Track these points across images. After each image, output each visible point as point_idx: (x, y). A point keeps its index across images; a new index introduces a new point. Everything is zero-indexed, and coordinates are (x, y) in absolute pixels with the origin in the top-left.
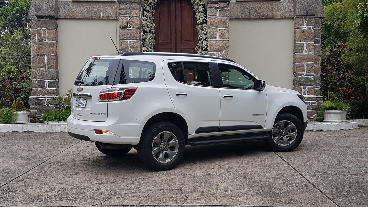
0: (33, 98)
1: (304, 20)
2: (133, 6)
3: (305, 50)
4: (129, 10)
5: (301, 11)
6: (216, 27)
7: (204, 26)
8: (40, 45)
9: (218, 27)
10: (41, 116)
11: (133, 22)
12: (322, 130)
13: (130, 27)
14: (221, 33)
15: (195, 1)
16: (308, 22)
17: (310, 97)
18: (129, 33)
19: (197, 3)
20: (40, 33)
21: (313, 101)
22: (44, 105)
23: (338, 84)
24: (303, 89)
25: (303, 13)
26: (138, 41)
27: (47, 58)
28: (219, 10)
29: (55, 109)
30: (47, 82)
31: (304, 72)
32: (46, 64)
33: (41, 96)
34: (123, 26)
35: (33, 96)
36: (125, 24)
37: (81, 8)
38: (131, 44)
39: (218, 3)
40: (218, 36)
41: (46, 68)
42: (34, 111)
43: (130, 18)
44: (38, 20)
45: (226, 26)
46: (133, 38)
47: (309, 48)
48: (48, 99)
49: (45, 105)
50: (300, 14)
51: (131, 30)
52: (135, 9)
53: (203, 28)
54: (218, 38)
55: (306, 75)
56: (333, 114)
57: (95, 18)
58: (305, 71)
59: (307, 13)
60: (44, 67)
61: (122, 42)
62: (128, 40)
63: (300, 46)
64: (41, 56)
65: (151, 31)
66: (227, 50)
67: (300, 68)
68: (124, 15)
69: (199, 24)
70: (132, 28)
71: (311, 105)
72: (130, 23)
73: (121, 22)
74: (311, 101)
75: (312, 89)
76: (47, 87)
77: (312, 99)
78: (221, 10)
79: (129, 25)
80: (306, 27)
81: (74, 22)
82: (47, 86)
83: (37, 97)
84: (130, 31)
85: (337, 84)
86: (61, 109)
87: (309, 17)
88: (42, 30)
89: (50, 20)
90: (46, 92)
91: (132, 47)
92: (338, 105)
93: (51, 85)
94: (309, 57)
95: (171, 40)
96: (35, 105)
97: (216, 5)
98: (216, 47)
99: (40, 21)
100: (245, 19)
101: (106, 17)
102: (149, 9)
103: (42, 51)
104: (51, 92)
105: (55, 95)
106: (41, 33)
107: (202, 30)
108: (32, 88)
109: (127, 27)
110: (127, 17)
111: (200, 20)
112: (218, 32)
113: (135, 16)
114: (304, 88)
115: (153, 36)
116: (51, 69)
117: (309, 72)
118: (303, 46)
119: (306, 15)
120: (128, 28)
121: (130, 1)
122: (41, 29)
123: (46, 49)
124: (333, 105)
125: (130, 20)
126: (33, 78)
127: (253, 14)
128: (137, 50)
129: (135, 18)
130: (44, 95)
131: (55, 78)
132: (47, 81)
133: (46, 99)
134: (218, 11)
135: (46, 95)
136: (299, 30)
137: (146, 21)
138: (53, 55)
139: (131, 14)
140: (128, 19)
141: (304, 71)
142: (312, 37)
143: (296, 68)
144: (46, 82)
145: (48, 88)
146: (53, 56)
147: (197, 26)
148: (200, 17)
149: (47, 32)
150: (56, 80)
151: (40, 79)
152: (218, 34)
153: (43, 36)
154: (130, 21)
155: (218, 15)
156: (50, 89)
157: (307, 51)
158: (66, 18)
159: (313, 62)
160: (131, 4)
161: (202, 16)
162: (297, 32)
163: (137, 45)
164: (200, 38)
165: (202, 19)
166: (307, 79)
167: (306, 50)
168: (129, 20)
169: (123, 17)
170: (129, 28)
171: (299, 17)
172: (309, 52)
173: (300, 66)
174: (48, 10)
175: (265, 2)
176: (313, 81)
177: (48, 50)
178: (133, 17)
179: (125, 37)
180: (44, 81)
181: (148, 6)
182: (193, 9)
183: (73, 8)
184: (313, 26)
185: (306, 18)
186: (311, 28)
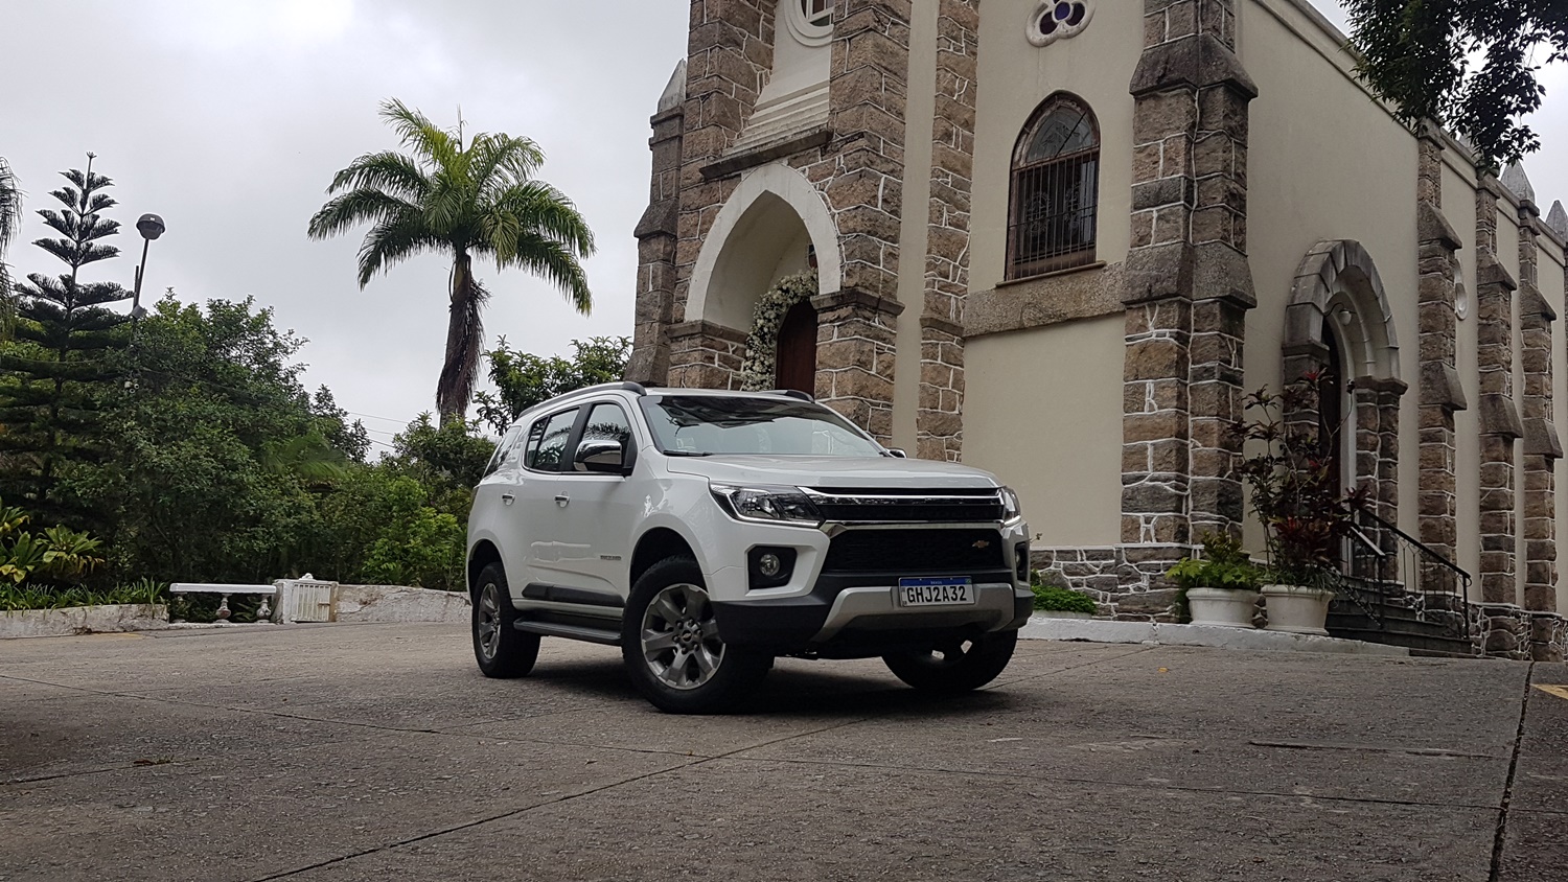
1: (1148, 313)
3: (1150, 404)
5: (1133, 289)
11: (688, 377)
16: (1158, 317)
17: (1161, 548)
21: (1171, 559)
24: (1143, 525)
31: (1147, 470)
47: (1162, 396)
50: (1130, 299)
55: (1151, 480)
56: (1202, 602)
59: (1150, 291)
63: (1135, 393)
67: (1135, 458)
71: (1162, 572)
74: (1166, 559)
77: (1165, 553)
80: (1152, 334)
87: (1161, 302)
94: (1159, 424)
97: (831, 316)
100: (1011, 330)
110: (680, 368)
114: (1148, 521)
118: (1143, 393)
119: (1151, 300)
127: (1028, 316)
136: (1132, 345)
141: (1145, 466)
142: (1167, 363)
157: (1156, 406)
159: (1172, 436)
162: (1131, 350)
166: (1155, 493)
169: (675, 369)
171: (1134, 306)
172: (1159, 408)
173: (1133, 453)
184: (1172, 328)
185: (1152, 307)
186: (1168, 334)
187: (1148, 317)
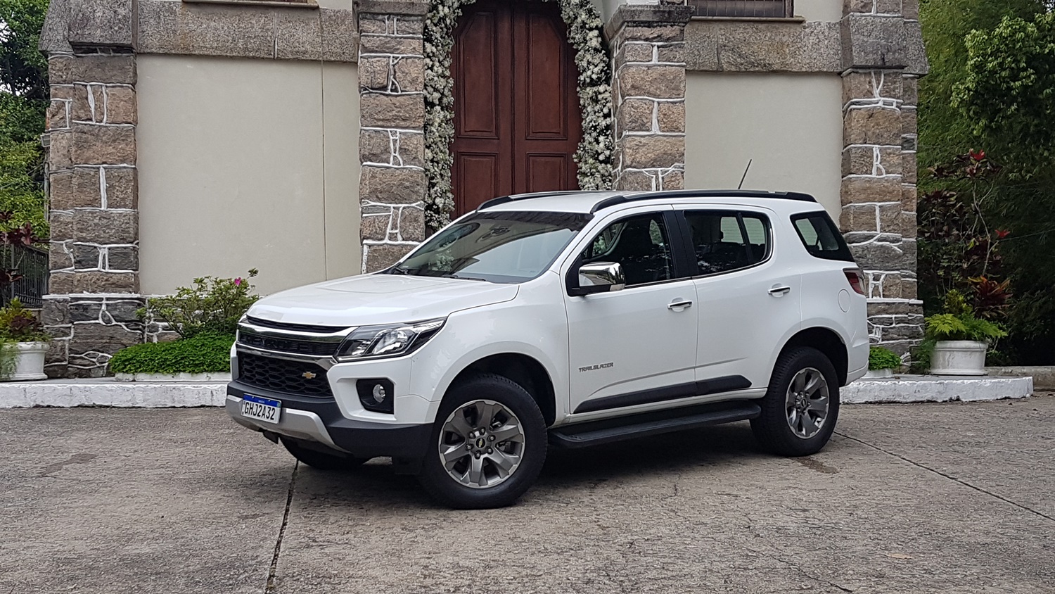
0: (56, 300)
1: (874, 80)
2: (404, 25)
3: (878, 169)
4: (392, 38)
5: (867, 54)
6: (649, 94)
7: (602, 91)
8: (84, 136)
9: (655, 96)
10: (85, 355)
11: (403, 72)
12: (958, 399)
13: (396, 88)
14: (665, 115)
15: (576, 18)
16: (884, 86)
17: (894, 303)
18: (393, 106)
19: (583, 22)
20: (84, 96)
21: (901, 313)
22: (97, 321)
23: (965, 266)
24: (871, 281)
25: (871, 59)
26: (419, 132)
27: (104, 173)
28: (658, 47)
29: (129, 334)
30: (106, 250)
31: (876, 230)
32: (103, 193)
33: (86, 294)
34: (374, 86)
35: (54, 292)
36: (381, 80)
37: (212, 24)
38: (398, 141)
39: (654, 27)
40: (655, 121)
41: (103, 205)
42: (60, 341)
43: (396, 61)
44: (78, 57)
45: (678, 92)
46: (402, 123)
47: (888, 162)
48: (107, 305)
49: (100, 321)
50: (863, 63)
51: (398, 98)
52: (411, 35)
53: (600, 97)
54: (655, 129)
55: (879, 240)
56: (960, 353)
57: (258, 54)
58: (878, 227)
59: (881, 59)
60: (95, 201)
61: (372, 135)
62: (389, 130)
63: (863, 156)
64: (86, 169)
65: (445, 100)
66: (681, 165)
67: (864, 218)
68: (376, 52)
69: (585, 85)
70: (400, 93)
71: (894, 325)
72: (395, 75)
73: (368, 72)
74: (896, 314)
75: (898, 281)
76: (104, 268)
77: (897, 308)
78: (662, 46)
79: (393, 82)
80: (879, 101)
81: (189, 66)
82: (104, 263)
83: (72, 298)
84: (394, 100)
85: (961, 266)
86: (145, 336)
88: (89, 88)
89: (116, 58)
90: (103, 283)
91: (400, 148)
92: (974, 328)
93: (118, 259)
94: (887, 187)
95: (497, 128)
96: (62, 322)
97: (647, 32)
98: (649, 155)
99: (86, 60)
100: (706, 71)
101: (292, 52)
102: (438, 36)
103: (89, 153)
104: (119, 283)
105: (131, 292)
106: (87, 98)
107: (596, 101)
108: (52, 269)
109: (385, 88)
110: (385, 57)
111: (589, 73)
112: (655, 111)
113: (411, 58)
114: (876, 278)
115: (448, 117)
116: (120, 210)
117: (889, 231)
118: (872, 157)
119: (880, 68)
120: (389, 92)
121: (395, 12)
122: (86, 86)
123: (101, 147)
124: (960, 326)
125: (396, 67)
126: (54, 238)
127: (726, 59)
128: (414, 158)
129: (408, 61)
130: (94, 292)
131: (131, 238)
132: (104, 248)
133: (101, 304)
134: (655, 49)
135: (102, 291)
136: (860, 109)
137: (429, 71)
138: (125, 165)
139: (398, 49)
140: (388, 64)
141: (873, 227)
142: (896, 131)
143: (852, 217)
144: (104, 251)
145: (107, 270)
146: (125, 170)
147: (578, 89)
148: (589, 63)
149: (105, 95)
150: (134, 245)
151: (84, 240)
152: (654, 115)
153: (92, 106)
154: (395, 72)
155: (655, 61)
156: (115, 273)
157: (884, 171)
158: (166, 51)
159: (898, 200)
160: (397, 20)
161: (596, 61)
162: (854, 113)
163: (415, 143)
164: (591, 125)
165: (596, 70)
166: (884, 252)
167: (881, 166)
168: (391, 67)
169: (375, 57)
170: (392, 90)
171: (862, 71)
172: (887, 172)
173: (863, 213)
174: (111, 28)
175: (760, 26)
176: (899, 256)
177: (110, 150)
178: (403, 58)
179: (380, 120)
180: (95, 247)
181: (436, 25)
182: (569, 38)
183: (186, 21)
184: (898, 98)
185: (878, 75)
186: (895, 104)
187: (875, 85)
